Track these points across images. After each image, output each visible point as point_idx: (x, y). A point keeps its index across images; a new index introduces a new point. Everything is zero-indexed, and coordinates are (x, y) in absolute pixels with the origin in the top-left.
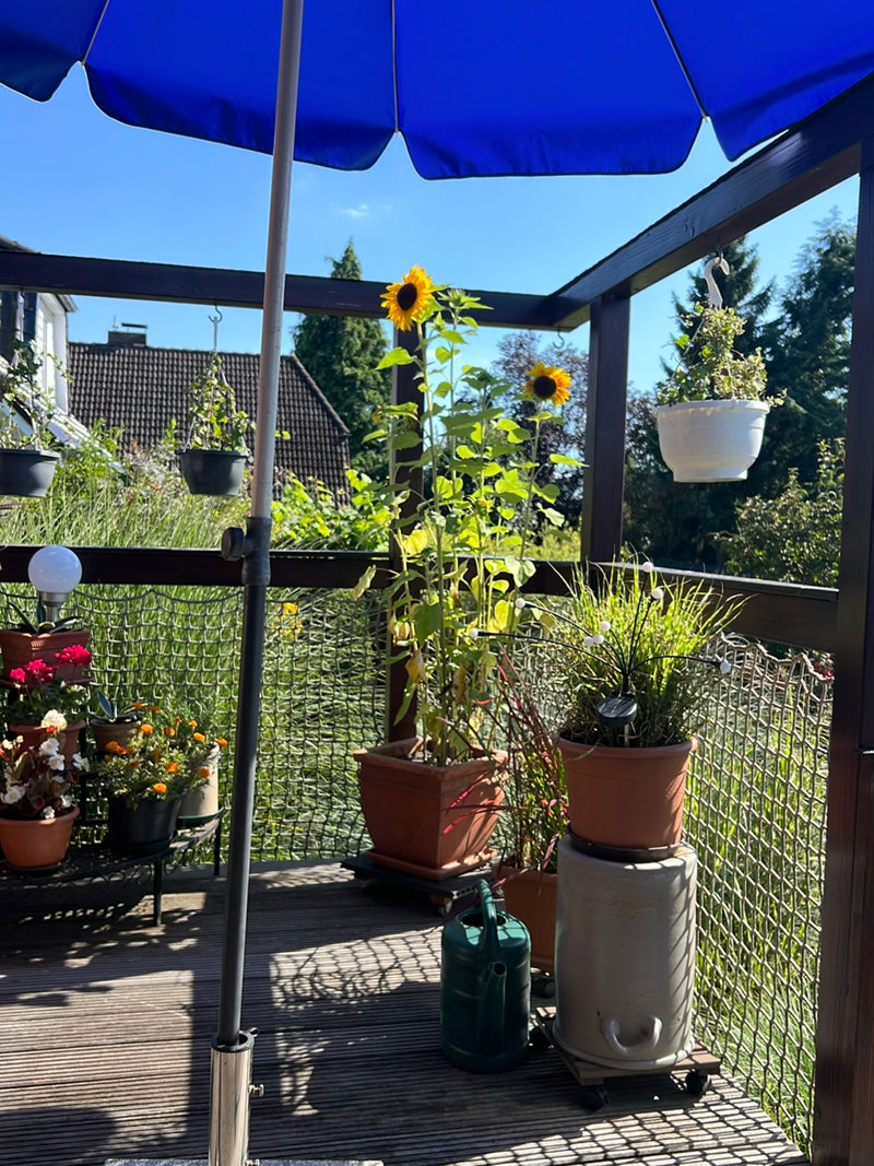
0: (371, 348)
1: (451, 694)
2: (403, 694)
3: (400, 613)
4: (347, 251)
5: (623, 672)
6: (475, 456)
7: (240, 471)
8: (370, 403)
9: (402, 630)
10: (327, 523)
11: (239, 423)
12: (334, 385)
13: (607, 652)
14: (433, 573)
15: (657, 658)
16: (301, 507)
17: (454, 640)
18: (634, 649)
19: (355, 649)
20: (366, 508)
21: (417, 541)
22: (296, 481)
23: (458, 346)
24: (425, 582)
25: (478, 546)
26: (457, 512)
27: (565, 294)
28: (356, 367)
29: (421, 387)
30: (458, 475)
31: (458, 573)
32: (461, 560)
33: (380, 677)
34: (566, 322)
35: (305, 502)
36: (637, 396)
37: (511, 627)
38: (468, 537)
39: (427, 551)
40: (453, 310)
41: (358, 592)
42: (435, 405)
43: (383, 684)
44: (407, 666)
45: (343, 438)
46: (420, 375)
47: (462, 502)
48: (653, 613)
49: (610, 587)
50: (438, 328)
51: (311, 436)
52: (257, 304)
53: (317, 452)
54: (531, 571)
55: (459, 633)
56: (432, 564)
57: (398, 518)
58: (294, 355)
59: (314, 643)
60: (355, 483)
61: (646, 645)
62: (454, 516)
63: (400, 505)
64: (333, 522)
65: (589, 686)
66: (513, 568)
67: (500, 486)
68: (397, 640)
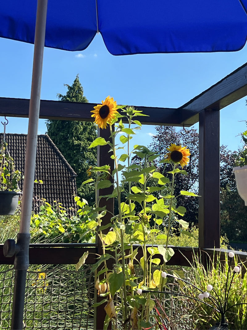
0: (88, 130)
1: (130, 323)
2: (103, 324)
3: (102, 278)
4: (75, 81)
5: (221, 312)
6: (141, 192)
7: (16, 202)
8: (87, 159)
9: (103, 287)
10: (63, 225)
11: (16, 176)
12: (69, 150)
13: (212, 302)
14: (119, 255)
15: (239, 304)
16: (49, 217)
17: (131, 293)
18: (226, 299)
19: (77, 297)
20: (85, 217)
21: (111, 238)
22: (47, 203)
23: (131, 135)
24: (115, 260)
25: (143, 240)
26: (132, 222)
27: (186, 108)
28: (80, 140)
29: (112, 157)
30: (132, 202)
31: (133, 255)
32: (135, 248)
33: (91, 313)
34: (187, 122)
35: (52, 214)
36: (230, 153)
37: (162, 285)
38: (138, 235)
39: (116, 243)
40: (129, 117)
41: (78, 266)
42: (119, 165)
43: (93, 317)
44: (105, 308)
45: (74, 178)
46: (111, 150)
47: (135, 217)
48: (236, 278)
49: (213, 264)
50: (120, 127)
51: (56, 177)
52: (25, 115)
53: (59, 185)
54: (172, 253)
55: (134, 289)
56: (118, 250)
57: (100, 225)
58: (47, 134)
59: (55, 295)
60: (79, 203)
61: (233, 297)
62: (129, 224)
63: (101, 218)
64: (67, 225)
65: (203, 320)
66: (162, 251)
67: (155, 208)
68: (100, 293)
